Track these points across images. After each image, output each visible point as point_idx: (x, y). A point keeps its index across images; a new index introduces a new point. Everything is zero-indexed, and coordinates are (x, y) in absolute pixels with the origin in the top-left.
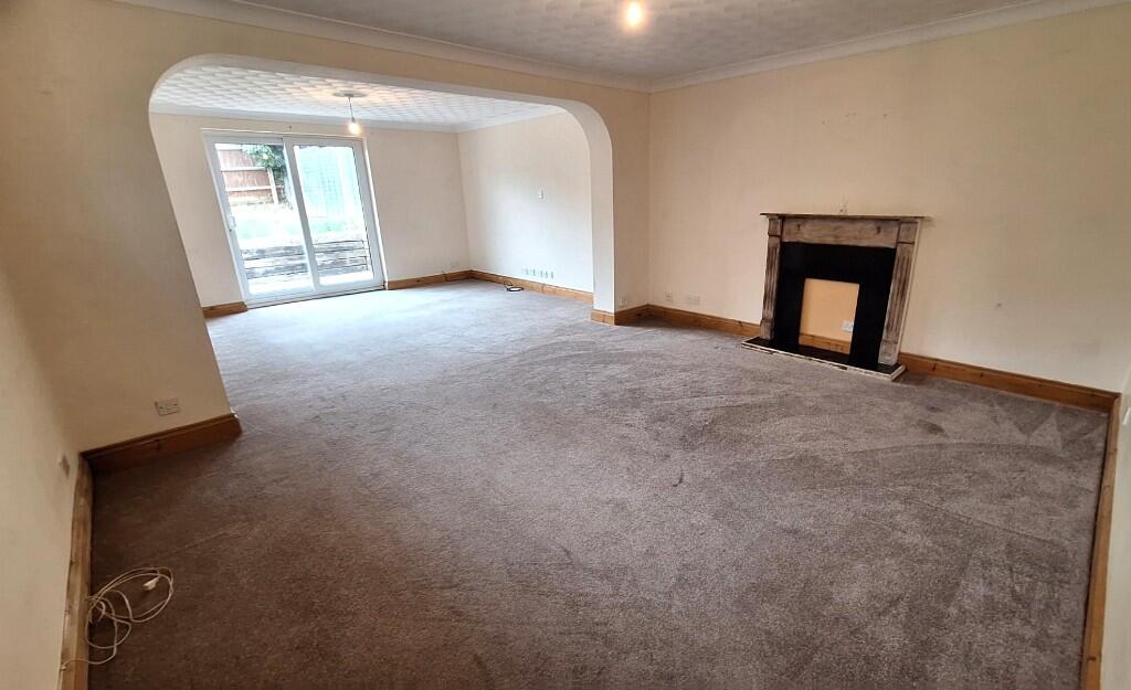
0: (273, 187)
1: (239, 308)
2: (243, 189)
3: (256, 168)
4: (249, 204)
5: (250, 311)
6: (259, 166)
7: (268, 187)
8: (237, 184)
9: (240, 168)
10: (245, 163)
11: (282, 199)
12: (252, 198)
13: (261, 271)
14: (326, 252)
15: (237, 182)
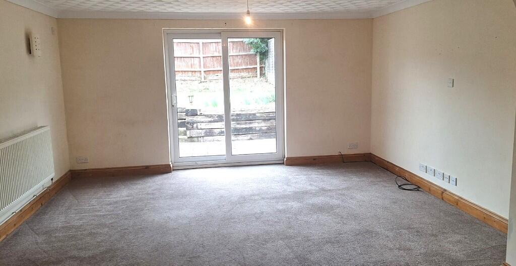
0: (258, 66)
1: (165, 169)
2: (241, 67)
3: (250, 53)
4: (242, 78)
5: (174, 173)
6: (252, 52)
7: (255, 66)
8: (237, 64)
9: (241, 54)
10: (244, 50)
11: (262, 74)
12: (244, 74)
13: (217, 131)
14: (264, 120)
15: (238, 63)
